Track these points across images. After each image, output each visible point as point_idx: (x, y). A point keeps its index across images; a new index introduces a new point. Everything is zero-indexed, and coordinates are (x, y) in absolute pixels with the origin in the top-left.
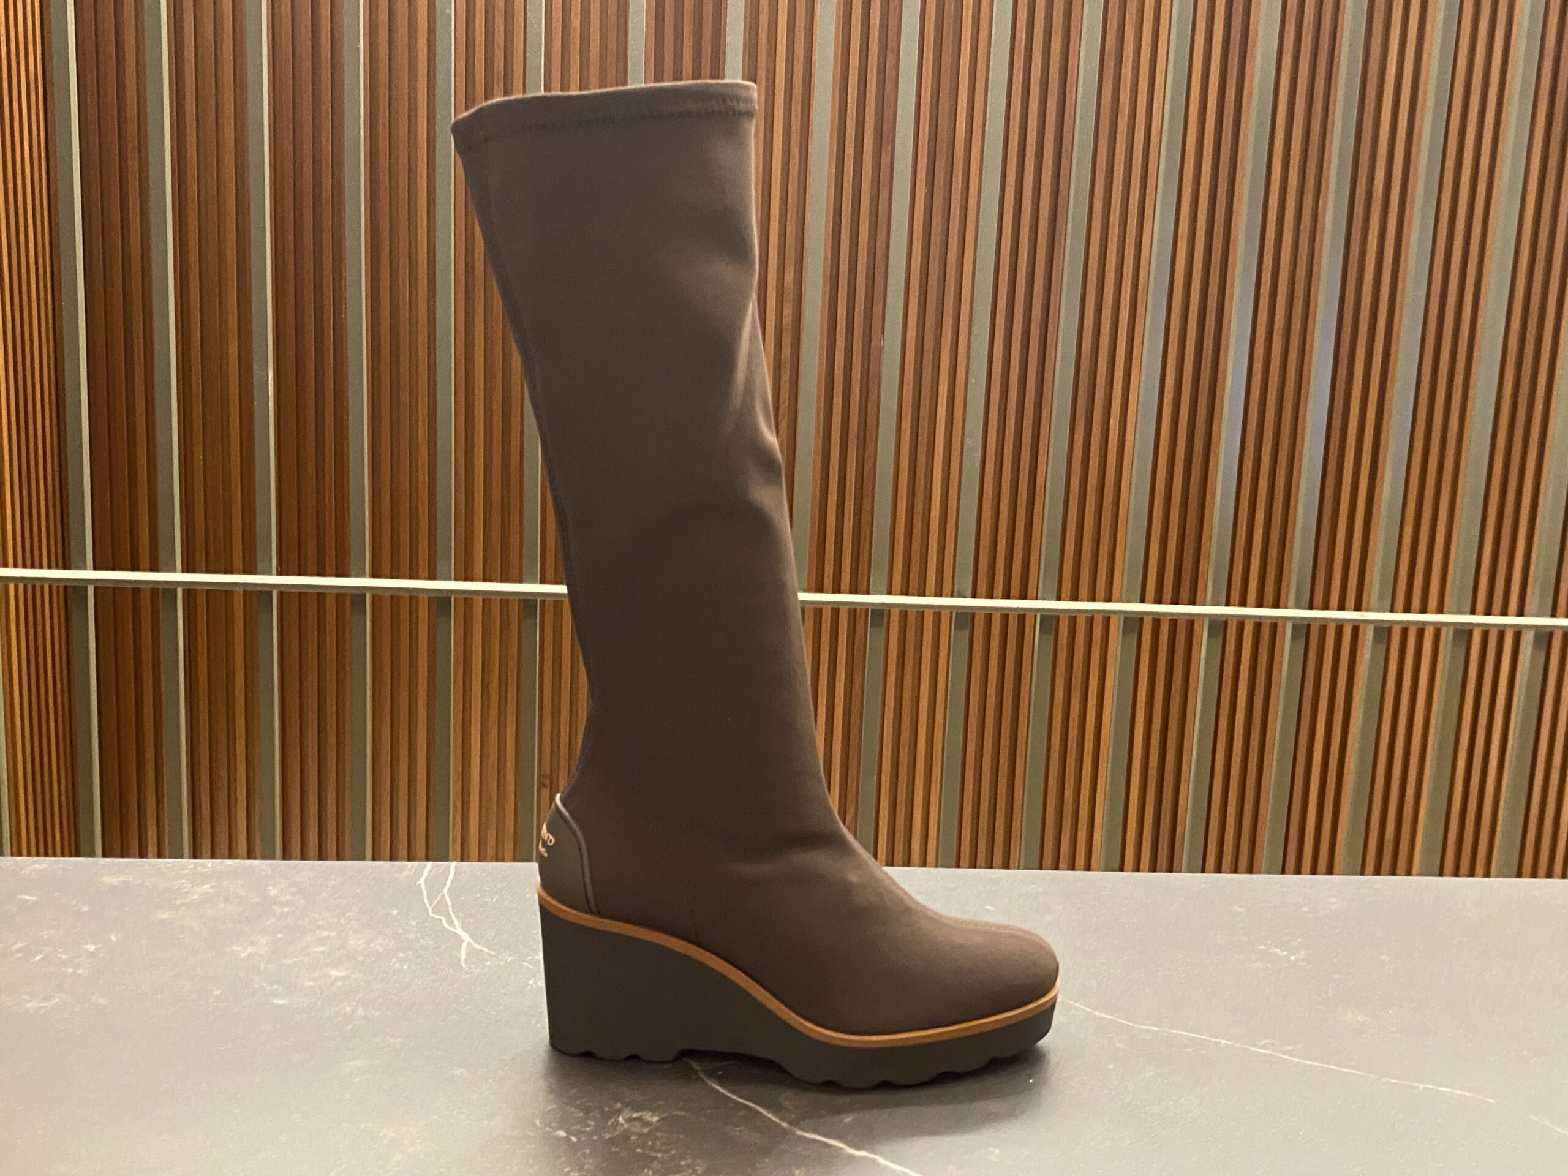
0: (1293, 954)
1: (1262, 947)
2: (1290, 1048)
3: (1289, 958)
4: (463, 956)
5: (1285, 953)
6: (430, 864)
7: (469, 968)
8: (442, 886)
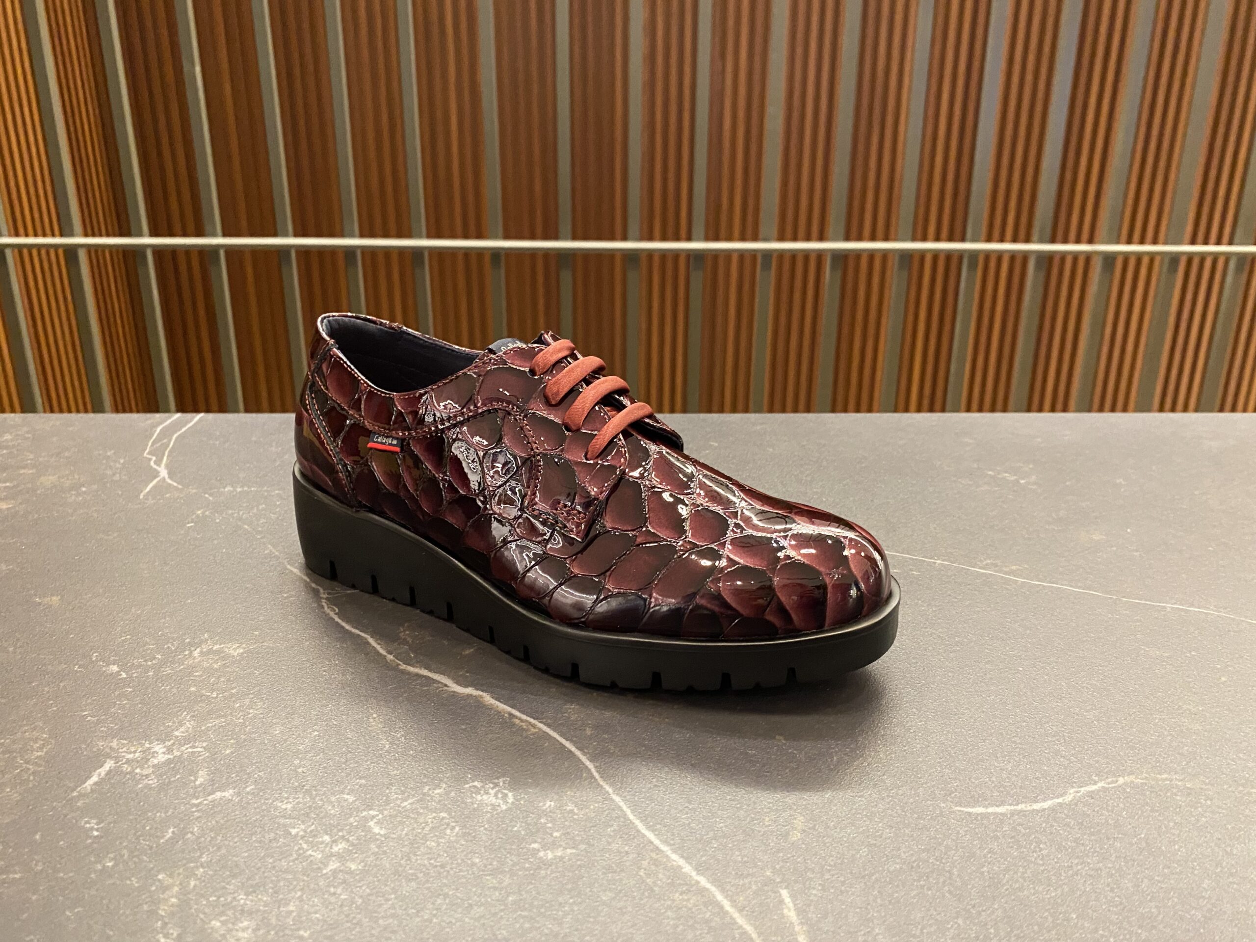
0: (1023, 479)
1: (990, 473)
2: (1014, 568)
3: (1018, 482)
4: (148, 489)
5: (1013, 478)
6: (179, 415)
7: (146, 499)
8: (176, 432)
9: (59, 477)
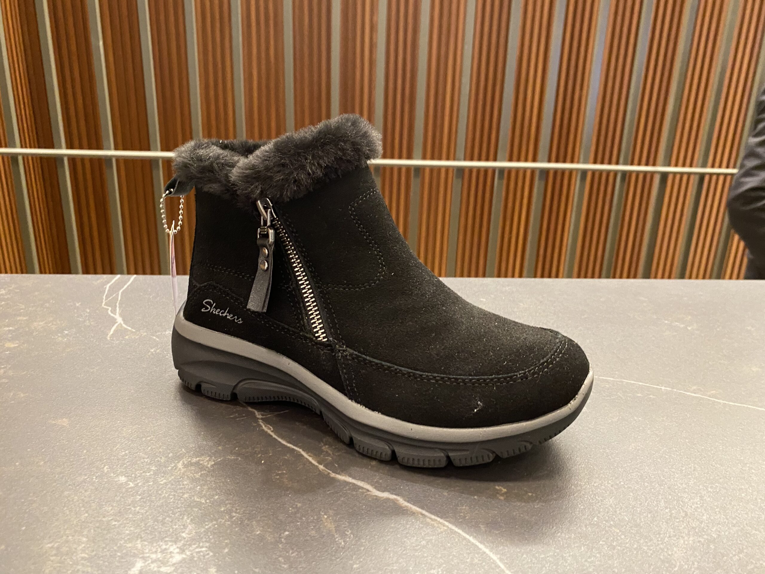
0: (689, 326)
2: (713, 392)
3: (687, 329)
4: (112, 332)
6: (118, 276)
7: (112, 340)
8: (120, 289)
9: (46, 323)
